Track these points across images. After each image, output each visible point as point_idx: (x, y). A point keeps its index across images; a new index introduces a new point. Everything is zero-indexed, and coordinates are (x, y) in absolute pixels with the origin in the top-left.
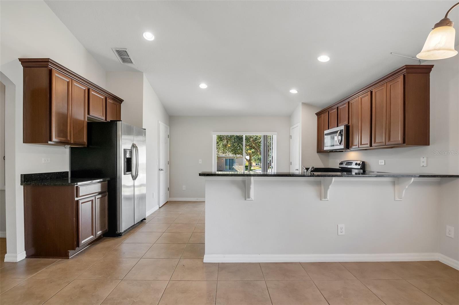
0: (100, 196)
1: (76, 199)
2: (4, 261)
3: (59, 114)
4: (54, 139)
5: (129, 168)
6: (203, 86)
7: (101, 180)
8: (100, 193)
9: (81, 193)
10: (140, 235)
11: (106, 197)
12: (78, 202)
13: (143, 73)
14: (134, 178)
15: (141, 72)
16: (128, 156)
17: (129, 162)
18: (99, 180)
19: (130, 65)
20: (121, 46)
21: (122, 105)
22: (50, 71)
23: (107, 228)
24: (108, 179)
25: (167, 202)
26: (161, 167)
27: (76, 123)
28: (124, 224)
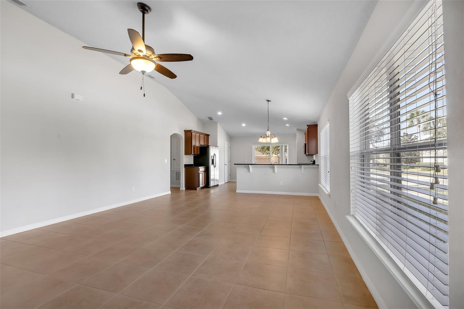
0: (204, 172)
1: (199, 172)
2: (180, 189)
3: (193, 146)
4: (193, 154)
5: (213, 163)
6: (244, 125)
7: (204, 167)
8: (204, 171)
9: (200, 170)
10: (217, 190)
11: (206, 173)
12: (199, 173)
13: (217, 123)
14: (215, 167)
15: (216, 122)
16: (212, 158)
17: (213, 160)
18: (203, 167)
19: (213, 121)
20: (210, 116)
21: (209, 136)
22: (192, 133)
23: (206, 184)
24: (206, 167)
25: (229, 182)
26: (226, 164)
27: (197, 147)
28: (212, 184)
